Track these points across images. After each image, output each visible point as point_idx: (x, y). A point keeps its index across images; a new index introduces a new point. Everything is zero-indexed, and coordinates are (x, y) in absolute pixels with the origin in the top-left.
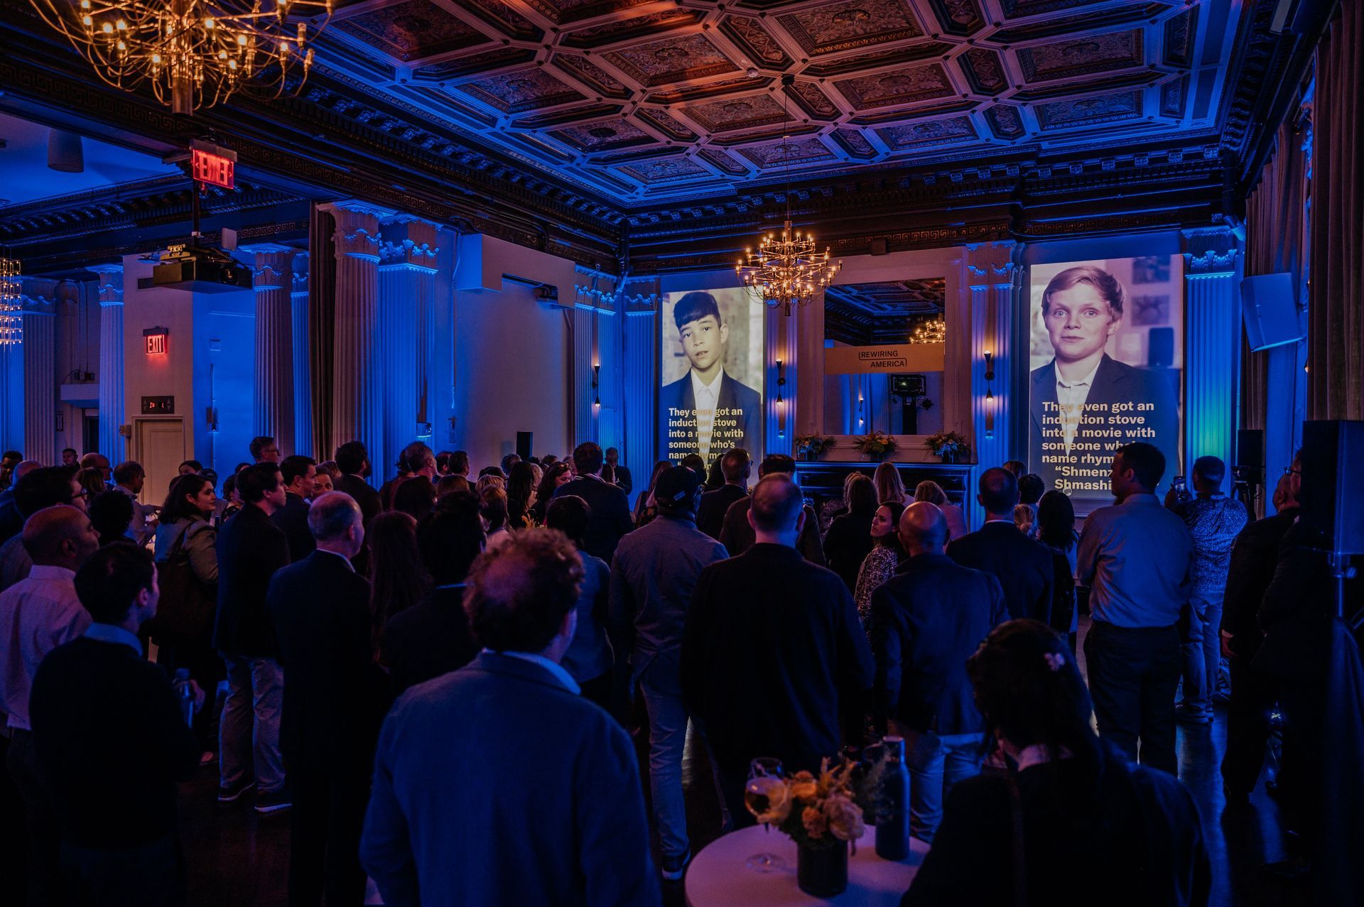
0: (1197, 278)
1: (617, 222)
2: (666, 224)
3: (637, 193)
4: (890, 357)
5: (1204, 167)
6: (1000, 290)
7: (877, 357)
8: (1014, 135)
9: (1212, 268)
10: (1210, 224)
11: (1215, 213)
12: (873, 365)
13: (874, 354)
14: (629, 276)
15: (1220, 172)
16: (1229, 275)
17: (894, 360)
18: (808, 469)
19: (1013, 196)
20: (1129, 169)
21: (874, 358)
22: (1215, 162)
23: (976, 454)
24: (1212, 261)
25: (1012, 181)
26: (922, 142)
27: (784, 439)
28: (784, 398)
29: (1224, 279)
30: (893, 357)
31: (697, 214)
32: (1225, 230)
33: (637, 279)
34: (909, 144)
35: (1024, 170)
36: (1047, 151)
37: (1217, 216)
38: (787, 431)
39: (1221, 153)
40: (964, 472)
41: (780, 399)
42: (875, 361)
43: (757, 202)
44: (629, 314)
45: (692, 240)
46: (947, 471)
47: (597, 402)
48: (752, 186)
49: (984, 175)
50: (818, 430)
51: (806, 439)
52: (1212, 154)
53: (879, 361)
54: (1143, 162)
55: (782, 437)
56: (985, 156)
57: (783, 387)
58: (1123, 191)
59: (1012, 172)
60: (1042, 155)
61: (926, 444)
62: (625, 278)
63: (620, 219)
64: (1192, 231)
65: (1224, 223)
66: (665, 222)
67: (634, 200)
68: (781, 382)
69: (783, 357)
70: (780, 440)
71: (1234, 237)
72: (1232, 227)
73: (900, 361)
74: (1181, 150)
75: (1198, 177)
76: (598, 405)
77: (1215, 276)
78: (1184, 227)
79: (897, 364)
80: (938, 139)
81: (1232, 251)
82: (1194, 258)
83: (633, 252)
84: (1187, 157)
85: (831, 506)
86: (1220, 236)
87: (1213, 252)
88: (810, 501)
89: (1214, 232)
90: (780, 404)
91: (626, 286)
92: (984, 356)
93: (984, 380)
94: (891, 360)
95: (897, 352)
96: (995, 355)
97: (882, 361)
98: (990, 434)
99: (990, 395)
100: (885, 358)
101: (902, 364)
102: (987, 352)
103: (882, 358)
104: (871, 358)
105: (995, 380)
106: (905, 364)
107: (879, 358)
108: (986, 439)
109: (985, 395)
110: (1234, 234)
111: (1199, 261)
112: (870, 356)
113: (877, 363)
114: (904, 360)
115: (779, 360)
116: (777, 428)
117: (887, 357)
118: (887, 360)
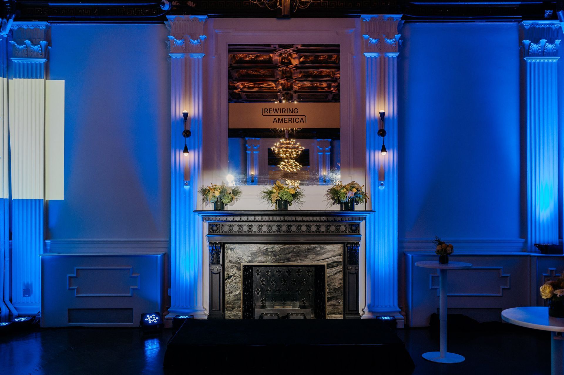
0: (538, 61)
4: (291, 114)
6: (389, 58)
7: (279, 114)
9: (543, 53)
10: (543, 18)
11: (548, 9)
12: (275, 120)
13: (276, 111)
14: (15, 20)
16: (555, 60)
17: (295, 117)
21: (276, 114)
24: (544, 47)
27: (190, 189)
28: (190, 149)
29: (552, 62)
30: (294, 114)
32: (554, 24)
33: (25, 25)
37: (548, 12)
38: (192, 182)
40: (361, 218)
41: (186, 150)
42: (277, 118)
44: (15, 60)
46: (349, 218)
51: (215, 189)
53: (281, 118)
55: (187, 187)
57: (188, 139)
62: (11, 20)
64: (531, 22)
65: (554, 17)
68: (187, 134)
69: (189, 108)
70: (184, 189)
71: (560, 29)
72: (561, 22)
73: (300, 117)
77: (546, 60)
78: (524, 19)
79: (297, 120)
81: (558, 41)
82: (532, 44)
85: (236, 253)
86: (549, 28)
87: (545, 40)
89: (545, 25)
90: (186, 154)
91: (11, 31)
92: (377, 115)
93: (377, 136)
94: (292, 117)
95: (297, 109)
96: (386, 115)
97: (284, 117)
98: (382, 185)
99: (384, 149)
100: (286, 114)
101: (302, 120)
102: (382, 111)
103: (284, 114)
104: (273, 114)
105: (386, 137)
106: (305, 121)
107: (281, 114)
108: (379, 189)
109: (379, 150)
110: (560, 27)
111: (535, 47)
112: (273, 112)
113: (279, 119)
114: (304, 118)
115: (185, 111)
116: (182, 180)
117: (288, 114)
118: (288, 117)
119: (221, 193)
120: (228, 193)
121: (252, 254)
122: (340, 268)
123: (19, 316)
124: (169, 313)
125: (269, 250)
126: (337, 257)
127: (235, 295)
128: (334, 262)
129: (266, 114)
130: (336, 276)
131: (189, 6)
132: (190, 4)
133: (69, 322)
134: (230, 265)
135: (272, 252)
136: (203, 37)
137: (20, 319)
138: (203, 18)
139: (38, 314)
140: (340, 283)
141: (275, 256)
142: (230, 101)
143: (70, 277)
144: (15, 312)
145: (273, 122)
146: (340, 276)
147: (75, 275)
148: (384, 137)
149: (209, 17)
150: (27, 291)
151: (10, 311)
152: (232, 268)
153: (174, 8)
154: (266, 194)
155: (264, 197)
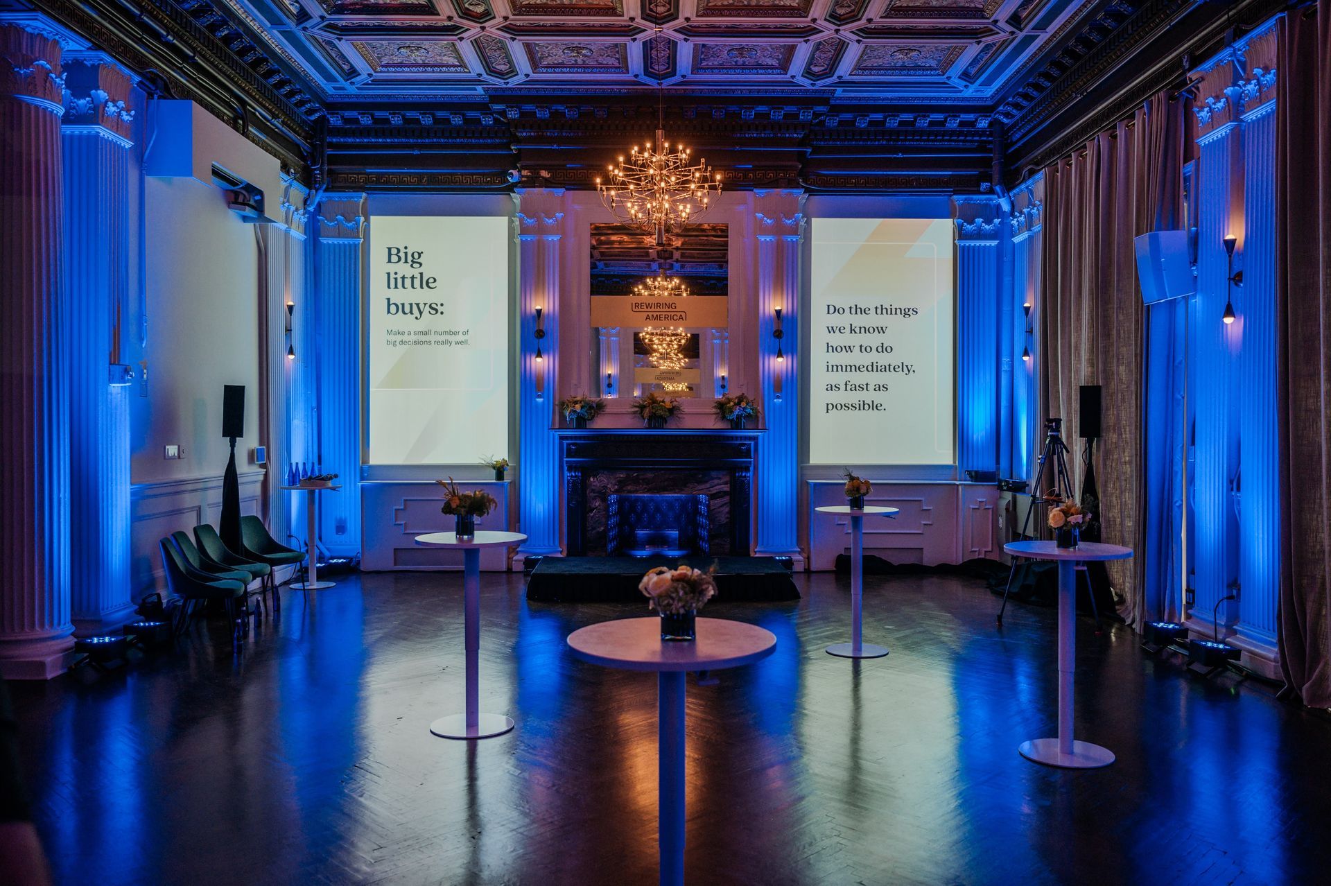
0: (972, 244)
1: (313, 118)
2: (381, 128)
3: (352, 83)
4: (667, 309)
5: (973, 136)
6: (788, 242)
7: (653, 309)
8: (818, 76)
9: (981, 235)
10: (979, 193)
11: (984, 182)
12: (648, 317)
13: (648, 306)
14: (326, 191)
15: (990, 142)
16: (994, 243)
17: (673, 314)
18: (575, 438)
19: (802, 143)
20: (910, 128)
21: (649, 309)
22: (982, 133)
23: (764, 418)
24: (979, 228)
25: (803, 126)
26: (726, 68)
27: (543, 402)
28: (544, 353)
29: (990, 247)
30: (671, 309)
31: (427, 121)
32: (991, 200)
33: (338, 197)
34: (712, 68)
35: (816, 115)
36: (841, 99)
37: (984, 186)
38: (546, 394)
39: (991, 124)
40: (750, 438)
41: (539, 355)
42: (650, 314)
43: (513, 114)
44: (325, 241)
45: (416, 152)
46: (737, 438)
47: (291, 352)
48: (508, 93)
49: (777, 115)
50: (583, 391)
51: (576, 402)
52: (983, 124)
53: (655, 314)
54: (923, 123)
55: (540, 400)
56: (780, 95)
57: (542, 341)
58: (905, 150)
59: (805, 116)
60: (832, 102)
61: (715, 407)
62: (321, 193)
63: (317, 115)
64: (964, 197)
65: (991, 191)
66: (379, 126)
67: (341, 92)
68: (540, 334)
69: (543, 303)
70: (537, 403)
71: (999, 206)
72: (999, 197)
73: (679, 314)
74: (959, 116)
75: (968, 145)
76: (292, 357)
77: (983, 243)
78: (956, 193)
79: (675, 317)
80: (744, 68)
81: (997, 221)
82: (964, 224)
83: (333, 160)
84: (962, 124)
85: (601, 481)
86: (987, 205)
87: (981, 220)
88: (576, 476)
89: (981, 201)
90: (539, 360)
91: (319, 205)
92: (773, 312)
93: (773, 338)
94: (669, 314)
95: (675, 304)
96: (784, 311)
97: (658, 314)
98: (778, 397)
99: (780, 355)
100: (662, 310)
101: (681, 318)
102: (778, 308)
103: (659, 310)
104: (646, 310)
105: (784, 339)
106: (684, 318)
107: (656, 310)
108: (774, 403)
109: (774, 355)
110: (999, 205)
111: (969, 227)
112: (645, 307)
113: (653, 315)
114: (683, 314)
115: (538, 307)
116: (534, 390)
117: (664, 310)
118: (664, 314)
119: (582, 407)
120: (591, 407)
121: (620, 482)
122: (727, 499)
123: (333, 558)
124: (517, 553)
125: (641, 477)
126: (723, 486)
127: (598, 532)
128: (719, 492)
129: (637, 309)
130: (722, 509)
131: (543, 177)
132: (544, 174)
133: (395, 565)
134: (592, 495)
135: (643, 480)
136: (559, 215)
137: (335, 561)
138: (560, 192)
139: (356, 557)
140: (727, 518)
141: (647, 484)
142: (593, 293)
143: (397, 510)
144: (327, 553)
146: (726, 509)
147: (402, 507)
148: (781, 340)
149: (567, 189)
150: (341, 528)
151: (321, 553)
152: (595, 498)
153: (523, 179)
154: (636, 409)
155: (635, 413)
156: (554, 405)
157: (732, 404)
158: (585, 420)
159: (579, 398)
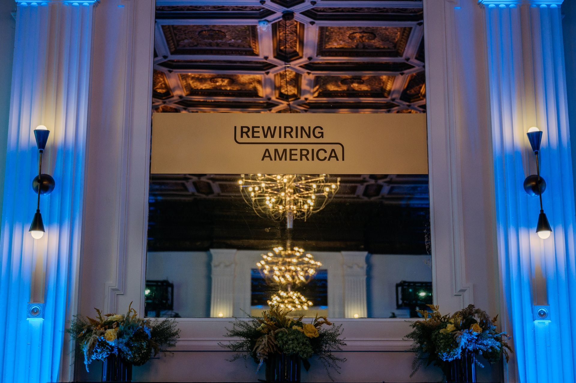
4: (305, 139)
6: (541, 9)
7: (276, 139)
12: (266, 155)
13: (269, 132)
17: (316, 148)
21: (269, 139)
27: (43, 326)
28: (50, 223)
30: (313, 139)
38: (50, 308)
42: (272, 148)
53: (281, 148)
55: (36, 322)
57: (45, 196)
68: (44, 184)
69: (53, 118)
70: (29, 327)
73: (329, 148)
79: (322, 155)
90: (37, 234)
93: (522, 193)
94: (310, 147)
95: (322, 129)
97: (288, 147)
98: (543, 315)
99: (543, 224)
100: (294, 140)
101: (333, 155)
102: (534, 129)
103: (288, 139)
104: (262, 139)
105: (547, 194)
106: (340, 156)
107: (283, 140)
108: (534, 330)
109: (528, 226)
112: (261, 134)
113: (276, 150)
114: (338, 149)
115: (42, 127)
116: (26, 300)
117: (299, 140)
118: (299, 147)
119: (120, 335)
120: (139, 335)
129: (245, 139)
145: (263, 160)
148: (542, 195)
154: (241, 339)
155: (236, 348)
156: (66, 331)
157: (450, 327)
158: (128, 365)
159: (117, 317)
